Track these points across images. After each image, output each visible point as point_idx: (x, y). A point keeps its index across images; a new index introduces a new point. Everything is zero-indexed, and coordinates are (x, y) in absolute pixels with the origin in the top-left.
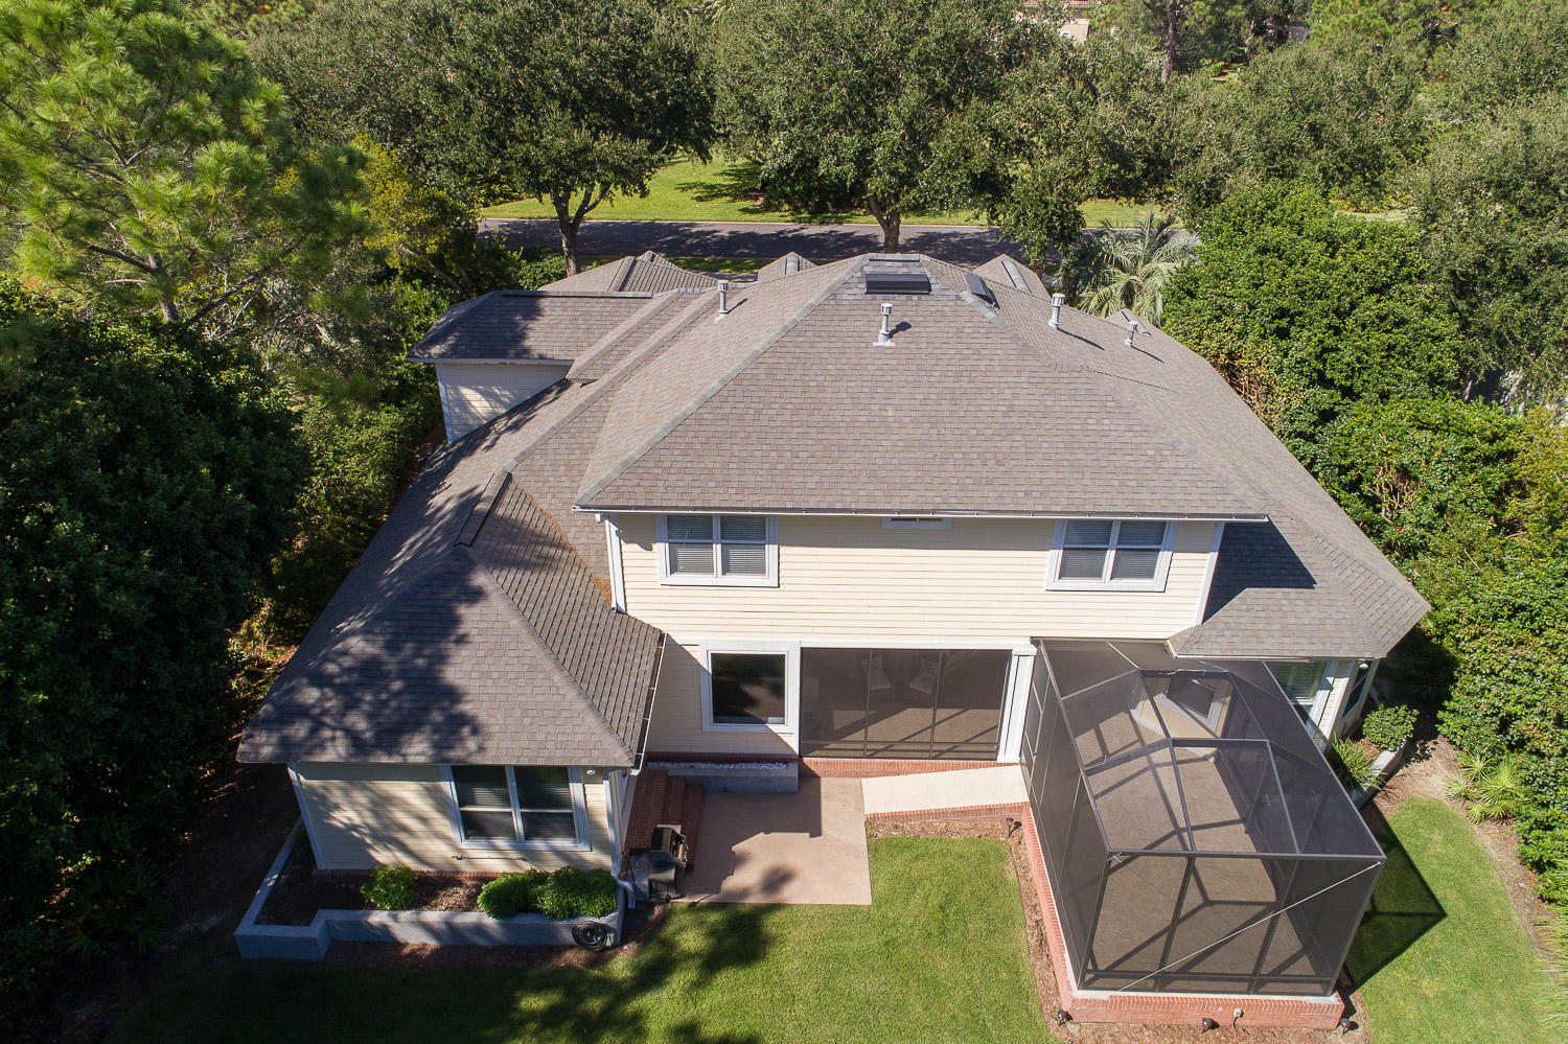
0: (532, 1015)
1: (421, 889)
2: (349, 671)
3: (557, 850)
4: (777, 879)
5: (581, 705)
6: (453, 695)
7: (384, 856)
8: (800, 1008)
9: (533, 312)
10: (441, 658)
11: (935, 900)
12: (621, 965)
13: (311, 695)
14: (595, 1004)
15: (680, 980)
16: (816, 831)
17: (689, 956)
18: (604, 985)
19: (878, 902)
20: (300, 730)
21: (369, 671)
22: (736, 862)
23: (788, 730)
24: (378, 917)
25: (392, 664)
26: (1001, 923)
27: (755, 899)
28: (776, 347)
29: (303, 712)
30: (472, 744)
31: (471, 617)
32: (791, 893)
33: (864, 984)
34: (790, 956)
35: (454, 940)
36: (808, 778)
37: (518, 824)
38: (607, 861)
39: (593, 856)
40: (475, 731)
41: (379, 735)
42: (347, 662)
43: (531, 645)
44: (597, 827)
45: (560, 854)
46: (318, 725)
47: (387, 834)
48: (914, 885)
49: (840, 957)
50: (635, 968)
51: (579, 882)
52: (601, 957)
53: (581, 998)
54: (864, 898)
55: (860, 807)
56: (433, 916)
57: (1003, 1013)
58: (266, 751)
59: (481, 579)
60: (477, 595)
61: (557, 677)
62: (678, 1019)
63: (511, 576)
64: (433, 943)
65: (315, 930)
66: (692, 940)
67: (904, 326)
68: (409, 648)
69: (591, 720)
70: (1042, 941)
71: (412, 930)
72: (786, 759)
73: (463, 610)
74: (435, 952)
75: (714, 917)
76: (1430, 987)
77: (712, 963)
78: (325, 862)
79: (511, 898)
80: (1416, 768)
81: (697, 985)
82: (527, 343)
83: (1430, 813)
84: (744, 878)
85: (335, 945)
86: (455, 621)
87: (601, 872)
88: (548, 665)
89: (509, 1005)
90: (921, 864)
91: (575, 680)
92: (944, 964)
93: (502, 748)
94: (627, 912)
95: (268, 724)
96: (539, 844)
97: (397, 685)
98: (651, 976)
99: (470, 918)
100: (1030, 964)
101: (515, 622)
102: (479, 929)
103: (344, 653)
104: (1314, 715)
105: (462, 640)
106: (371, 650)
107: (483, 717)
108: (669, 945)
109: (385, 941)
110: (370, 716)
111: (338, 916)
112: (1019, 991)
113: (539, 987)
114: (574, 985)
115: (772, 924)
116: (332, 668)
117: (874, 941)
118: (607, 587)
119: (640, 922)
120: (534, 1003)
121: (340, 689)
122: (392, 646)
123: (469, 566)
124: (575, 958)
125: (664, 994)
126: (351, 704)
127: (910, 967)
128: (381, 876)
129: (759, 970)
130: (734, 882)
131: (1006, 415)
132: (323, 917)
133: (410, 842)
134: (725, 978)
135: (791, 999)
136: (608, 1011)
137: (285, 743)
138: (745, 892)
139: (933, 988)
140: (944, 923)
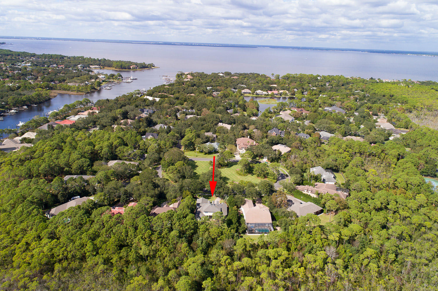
82: (200, 206)
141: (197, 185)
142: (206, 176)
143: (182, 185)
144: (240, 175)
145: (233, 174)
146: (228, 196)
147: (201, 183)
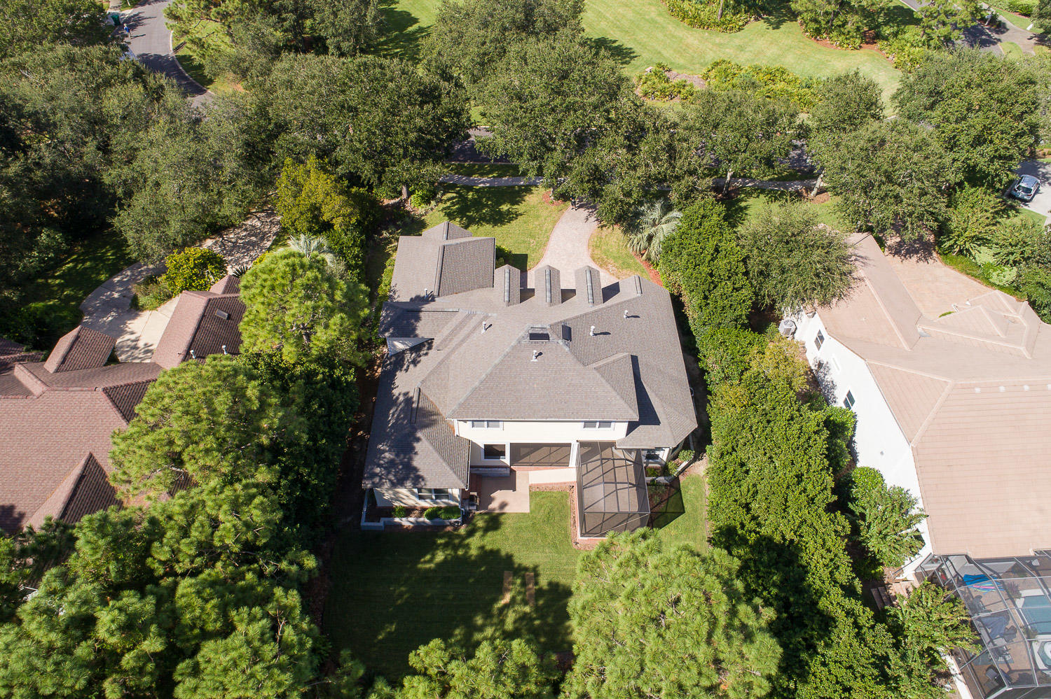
0: (441, 544)
1: (408, 511)
2: (387, 463)
3: (442, 503)
4: (503, 505)
5: (451, 472)
6: (416, 469)
7: (396, 504)
8: (510, 542)
9: (418, 319)
10: (411, 459)
11: (546, 512)
12: (462, 530)
13: (378, 470)
14: (457, 541)
15: (478, 534)
16: (514, 490)
17: (479, 528)
18: (459, 536)
19: (531, 512)
20: (377, 480)
21: (392, 463)
22: (492, 500)
23: (506, 460)
24: (397, 520)
25: (398, 461)
26: (564, 517)
27: (497, 511)
28: (502, 361)
29: (376, 475)
30: (423, 483)
31: (417, 446)
32: (507, 510)
33: (526, 535)
34: (508, 526)
35: (418, 526)
36: (513, 472)
37: (434, 497)
38: (458, 504)
39: (452, 503)
40: (423, 480)
41: (398, 480)
42: (386, 460)
43: (436, 455)
44: (455, 497)
45: (445, 503)
46: (381, 479)
47: (397, 499)
48: (541, 506)
49: (520, 528)
50: (467, 531)
51: (450, 510)
52: (456, 529)
53: (453, 539)
54: (527, 510)
55: (528, 482)
56: (412, 519)
57: (561, 542)
58: (369, 486)
59: (419, 434)
60: (418, 440)
61: (444, 464)
62: (479, 545)
63: (427, 431)
64: (412, 525)
65: (381, 524)
66: (480, 524)
67: (540, 354)
68: (402, 456)
69: (454, 476)
70: (575, 523)
71: (407, 522)
72: (506, 467)
73: (415, 444)
74: (413, 527)
75: (486, 517)
76: (673, 532)
77: (486, 530)
78: (379, 504)
79: (433, 515)
80: (697, 463)
81: (483, 536)
82: (417, 332)
83: (696, 481)
84: (494, 505)
85: (386, 526)
86: (413, 448)
87: (456, 506)
88: (442, 461)
89: (435, 543)
90: (544, 500)
91: (449, 464)
92: (547, 529)
93: (431, 484)
94: (463, 516)
95: (368, 478)
96: (438, 501)
97: (400, 467)
98: (471, 533)
99: (421, 519)
100: (571, 529)
101: (431, 448)
102: (424, 522)
103: (385, 458)
104: (660, 456)
105: (416, 453)
106: (392, 457)
107: (425, 476)
108: (475, 525)
109: (400, 525)
110: (395, 476)
111: (386, 519)
112: (567, 536)
113: (441, 537)
114: (450, 536)
115: (502, 519)
116: (382, 462)
117: (530, 523)
118: (453, 428)
119: (467, 518)
120: (440, 541)
121: (385, 468)
122: (397, 455)
123: (415, 430)
124: (449, 529)
125: (475, 538)
126: (389, 473)
127: (539, 530)
128: (397, 510)
129: (499, 532)
130: (491, 506)
131: (569, 386)
132: (383, 520)
133: (404, 501)
134: (489, 534)
135: (507, 539)
136: (460, 543)
137: (373, 483)
138: (494, 509)
139: (545, 535)
140: (548, 519)
141: (393, 111)
142: (473, 30)
143: (262, 111)
144: (697, 22)
145: (653, 22)
146: (668, 208)
147: (429, 95)
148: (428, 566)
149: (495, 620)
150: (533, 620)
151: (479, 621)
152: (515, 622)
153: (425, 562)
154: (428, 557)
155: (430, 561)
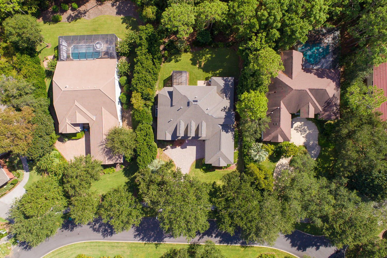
8: (203, 75)
62: (210, 74)
117: (198, 78)
127: (196, 77)
129: (206, 77)
140: (194, 79)
148: (220, 70)
149: (207, 59)
150: (199, 58)
151: (210, 58)
152: (203, 58)
153: (221, 71)
154: (220, 72)
155: (220, 71)
